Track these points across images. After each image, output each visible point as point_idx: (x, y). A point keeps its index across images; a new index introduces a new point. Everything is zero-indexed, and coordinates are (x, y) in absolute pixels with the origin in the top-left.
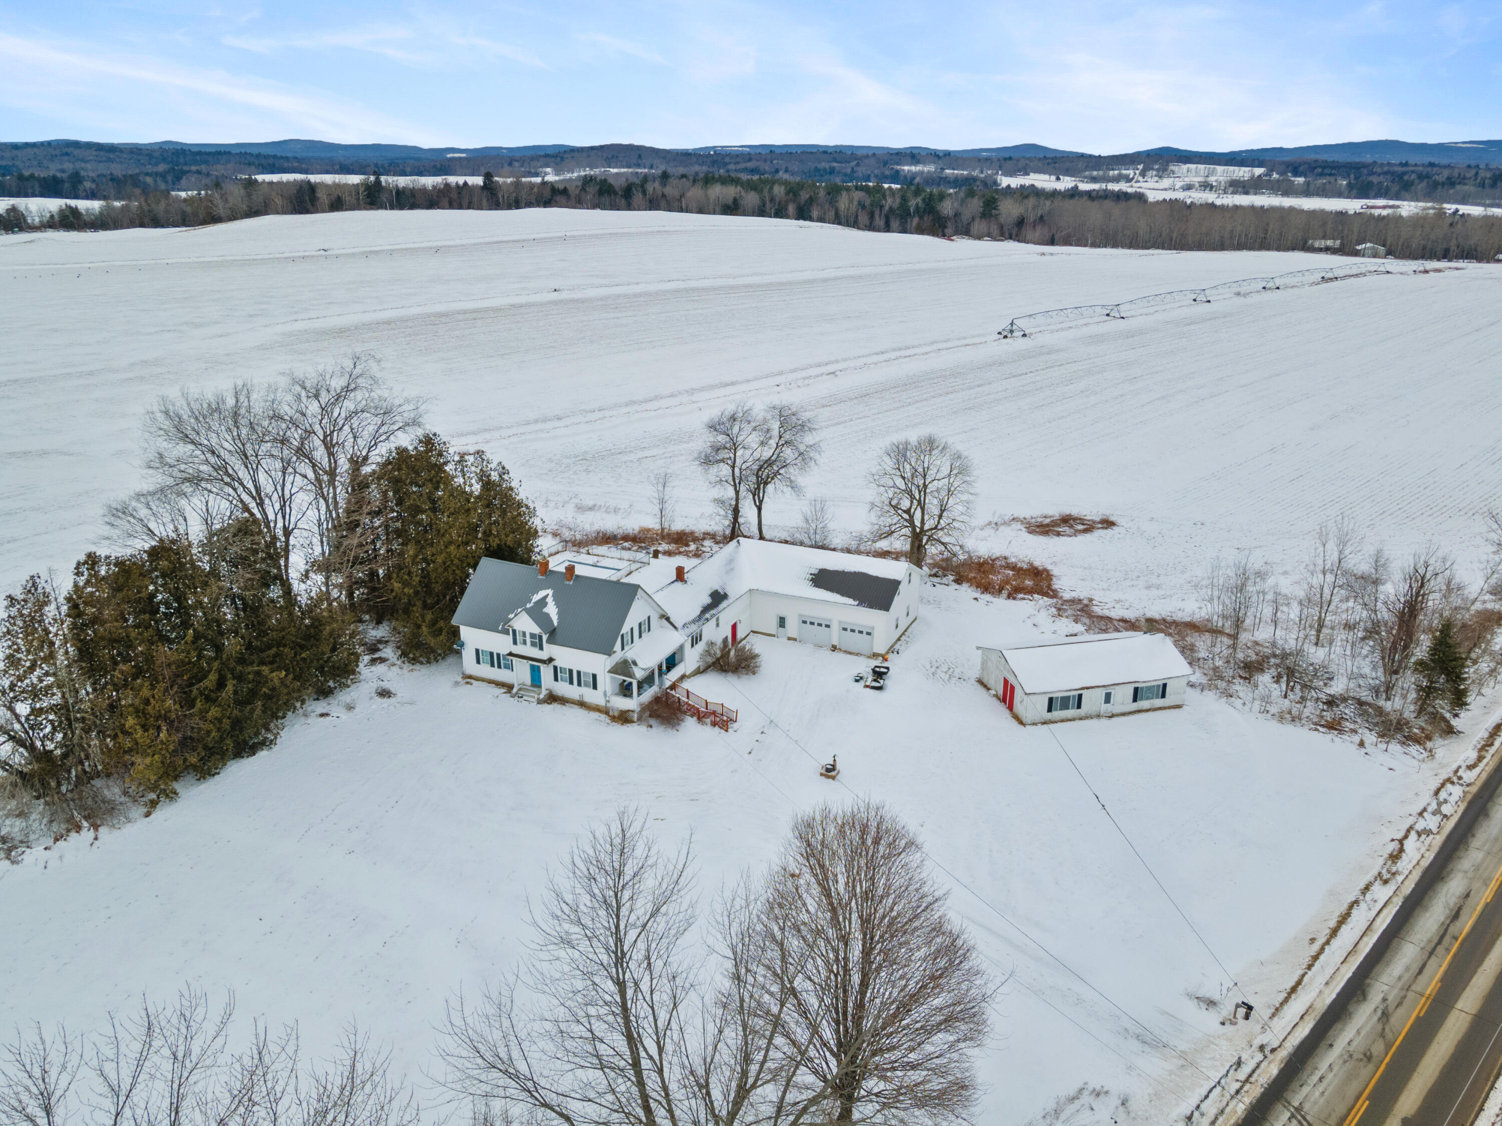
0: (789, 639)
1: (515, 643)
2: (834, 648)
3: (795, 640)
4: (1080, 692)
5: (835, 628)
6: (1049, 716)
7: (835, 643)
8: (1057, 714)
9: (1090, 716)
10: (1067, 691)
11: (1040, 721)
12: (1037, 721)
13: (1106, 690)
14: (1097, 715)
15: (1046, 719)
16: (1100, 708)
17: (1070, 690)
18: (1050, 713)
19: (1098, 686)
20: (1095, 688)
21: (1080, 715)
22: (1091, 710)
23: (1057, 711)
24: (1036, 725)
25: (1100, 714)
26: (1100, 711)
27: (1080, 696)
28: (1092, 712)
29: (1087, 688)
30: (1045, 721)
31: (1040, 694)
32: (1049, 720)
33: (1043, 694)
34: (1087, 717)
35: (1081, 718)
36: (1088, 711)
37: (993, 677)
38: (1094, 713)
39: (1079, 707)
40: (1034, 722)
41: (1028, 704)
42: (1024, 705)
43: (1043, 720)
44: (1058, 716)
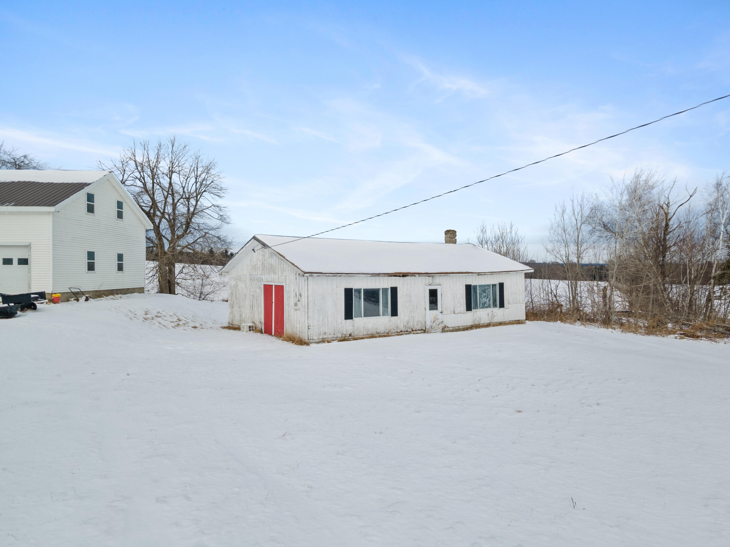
4: (392, 282)
6: (348, 326)
8: (363, 323)
9: (413, 331)
10: (374, 276)
11: (335, 336)
12: (329, 336)
13: (430, 285)
14: (422, 330)
15: (345, 333)
16: (425, 316)
17: (378, 275)
18: (349, 321)
19: (419, 274)
20: (415, 276)
21: (397, 327)
22: (414, 319)
23: (360, 318)
24: (328, 342)
25: (426, 328)
26: (425, 323)
27: (394, 290)
28: (415, 323)
29: (404, 275)
30: (344, 336)
31: (329, 276)
32: (350, 335)
33: (334, 276)
34: (407, 331)
35: (400, 333)
36: (408, 322)
37: (247, 303)
38: (417, 325)
39: (394, 313)
40: (325, 337)
41: (310, 299)
42: (304, 305)
43: (340, 335)
44: (364, 327)
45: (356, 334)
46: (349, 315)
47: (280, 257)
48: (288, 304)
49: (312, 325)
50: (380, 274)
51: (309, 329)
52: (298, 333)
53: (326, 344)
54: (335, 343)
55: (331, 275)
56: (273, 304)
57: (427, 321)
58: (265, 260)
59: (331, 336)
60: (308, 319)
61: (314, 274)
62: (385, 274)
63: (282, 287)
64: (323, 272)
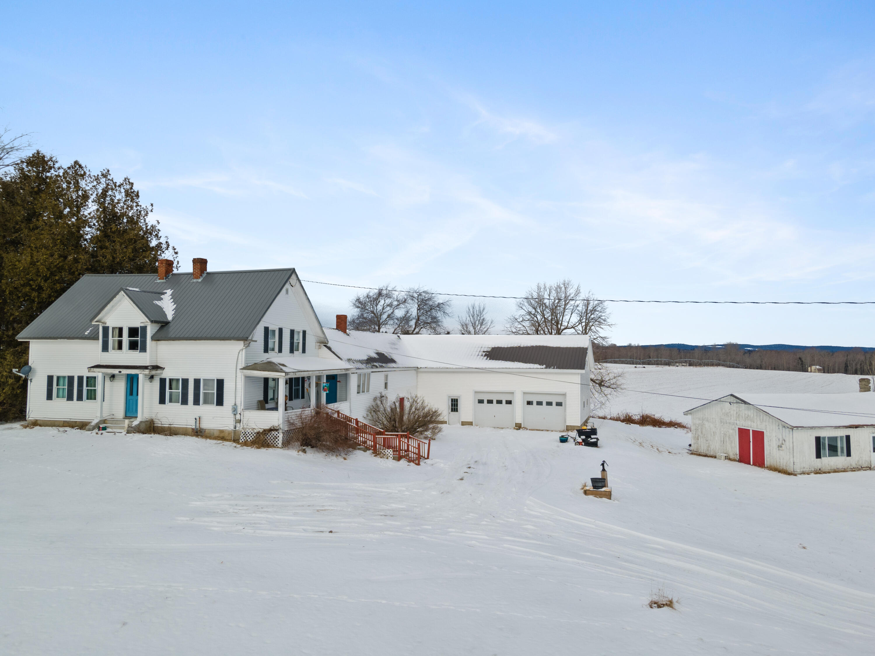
0: (463, 424)
1: (105, 348)
2: (518, 427)
3: (471, 424)
4: (848, 432)
5: (519, 402)
6: (819, 463)
7: (518, 421)
8: (828, 461)
9: (862, 468)
10: (836, 428)
11: (810, 470)
12: (806, 470)
13: (873, 433)
14: (868, 467)
15: (816, 468)
16: (870, 457)
17: (839, 427)
18: (819, 459)
19: (867, 426)
20: (864, 427)
21: (851, 465)
22: (862, 459)
23: (826, 458)
24: (808, 474)
25: (871, 466)
26: (871, 462)
27: (848, 438)
28: (863, 462)
29: (857, 427)
30: (816, 470)
31: (808, 429)
32: (820, 469)
33: (811, 429)
34: (858, 468)
35: (853, 470)
36: (858, 461)
37: (716, 438)
38: (865, 463)
39: (849, 454)
40: (804, 470)
41: (795, 444)
42: (788, 448)
43: (813, 470)
44: (828, 465)
45: (824, 469)
46: (818, 456)
47: (764, 413)
48: (770, 446)
49: (796, 462)
50: (840, 426)
51: (794, 464)
52: (782, 466)
53: (807, 476)
54: (812, 475)
55: (809, 428)
56: (751, 443)
57: (872, 460)
58: (739, 410)
59: (807, 470)
60: (793, 457)
61: (799, 428)
62: (843, 426)
63: (762, 433)
64: (804, 426)
